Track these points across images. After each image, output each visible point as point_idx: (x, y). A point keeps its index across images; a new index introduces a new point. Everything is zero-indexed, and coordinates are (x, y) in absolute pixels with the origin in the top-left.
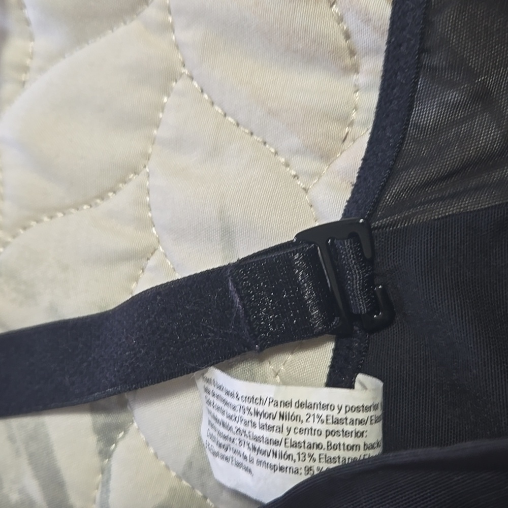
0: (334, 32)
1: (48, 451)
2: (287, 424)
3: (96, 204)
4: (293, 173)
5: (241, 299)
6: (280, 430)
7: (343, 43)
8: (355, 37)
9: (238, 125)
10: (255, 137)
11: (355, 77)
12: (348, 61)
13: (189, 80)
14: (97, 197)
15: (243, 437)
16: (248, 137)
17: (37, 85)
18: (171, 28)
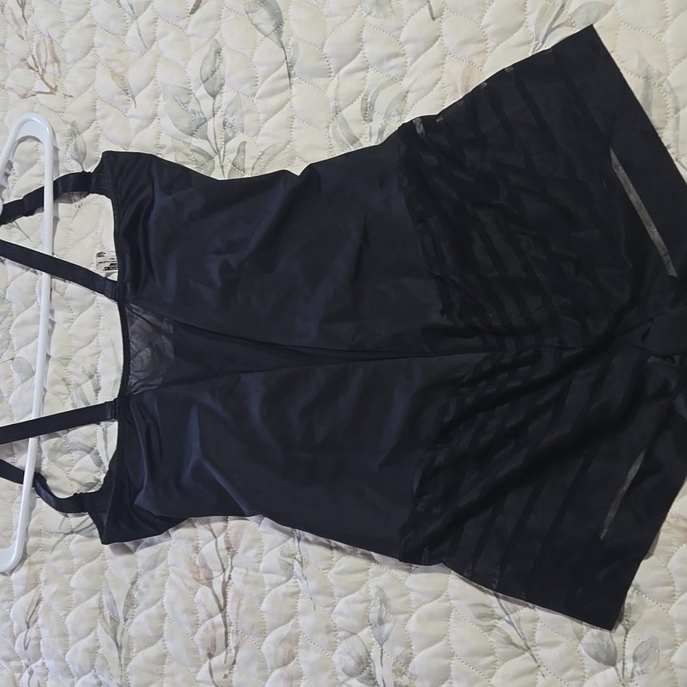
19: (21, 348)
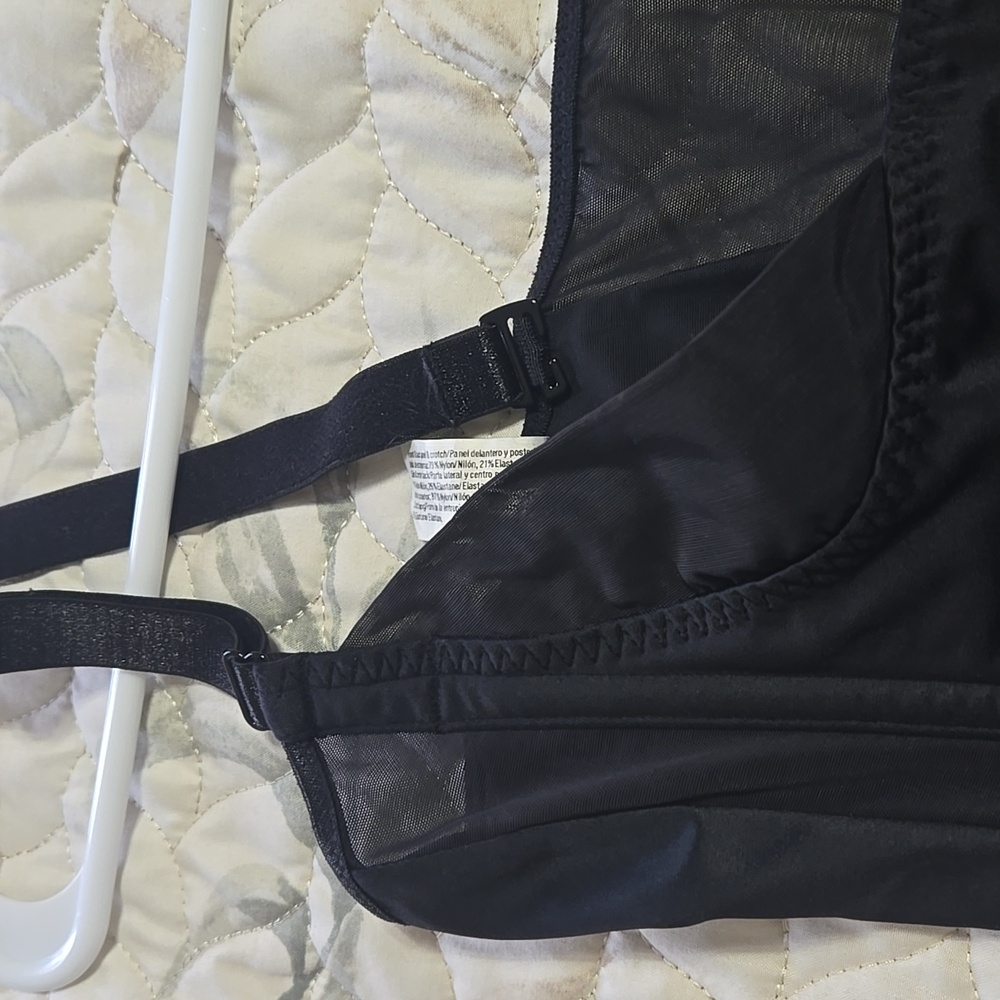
0: (513, 140)
1: (279, 540)
2: (465, 470)
3: (318, 311)
4: (488, 270)
5: (434, 376)
6: (459, 476)
7: (522, 149)
8: (529, 142)
9: (439, 229)
10: (453, 239)
11: (536, 177)
12: (528, 164)
13: (395, 191)
14: (317, 304)
15: (434, 491)
16: (448, 239)
17: (265, 205)
18: (377, 145)
19: (27, 287)
